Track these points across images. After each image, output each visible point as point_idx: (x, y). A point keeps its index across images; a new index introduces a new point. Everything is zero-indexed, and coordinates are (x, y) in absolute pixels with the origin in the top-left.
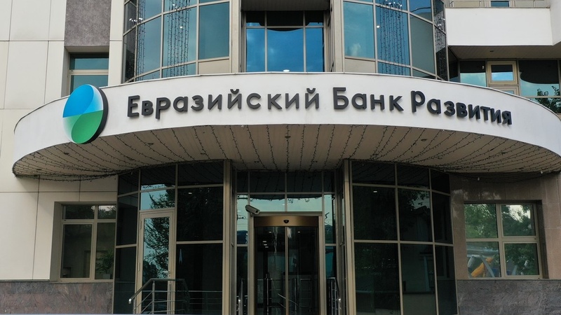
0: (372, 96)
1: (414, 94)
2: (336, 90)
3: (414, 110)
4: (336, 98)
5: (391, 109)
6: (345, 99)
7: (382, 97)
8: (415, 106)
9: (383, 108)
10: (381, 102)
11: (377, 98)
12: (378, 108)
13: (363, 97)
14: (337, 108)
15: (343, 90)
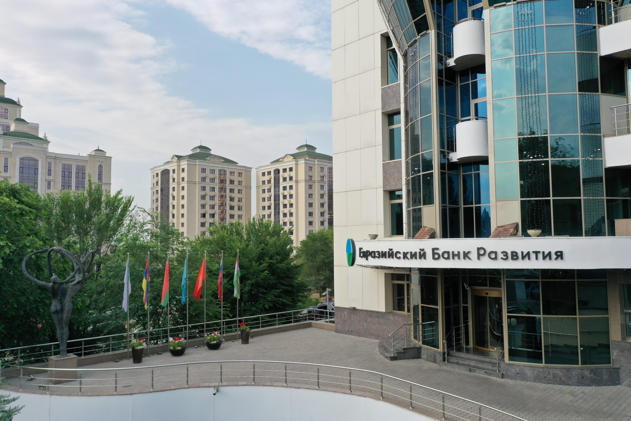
0: (453, 252)
1: (479, 249)
2: (433, 250)
3: (479, 259)
4: (434, 254)
5: (464, 258)
6: (438, 254)
7: (459, 252)
8: (479, 256)
9: (459, 258)
10: (458, 255)
11: (456, 253)
12: (456, 258)
13: (448, 253)
14: (434, 258)
15: (437, 249)
